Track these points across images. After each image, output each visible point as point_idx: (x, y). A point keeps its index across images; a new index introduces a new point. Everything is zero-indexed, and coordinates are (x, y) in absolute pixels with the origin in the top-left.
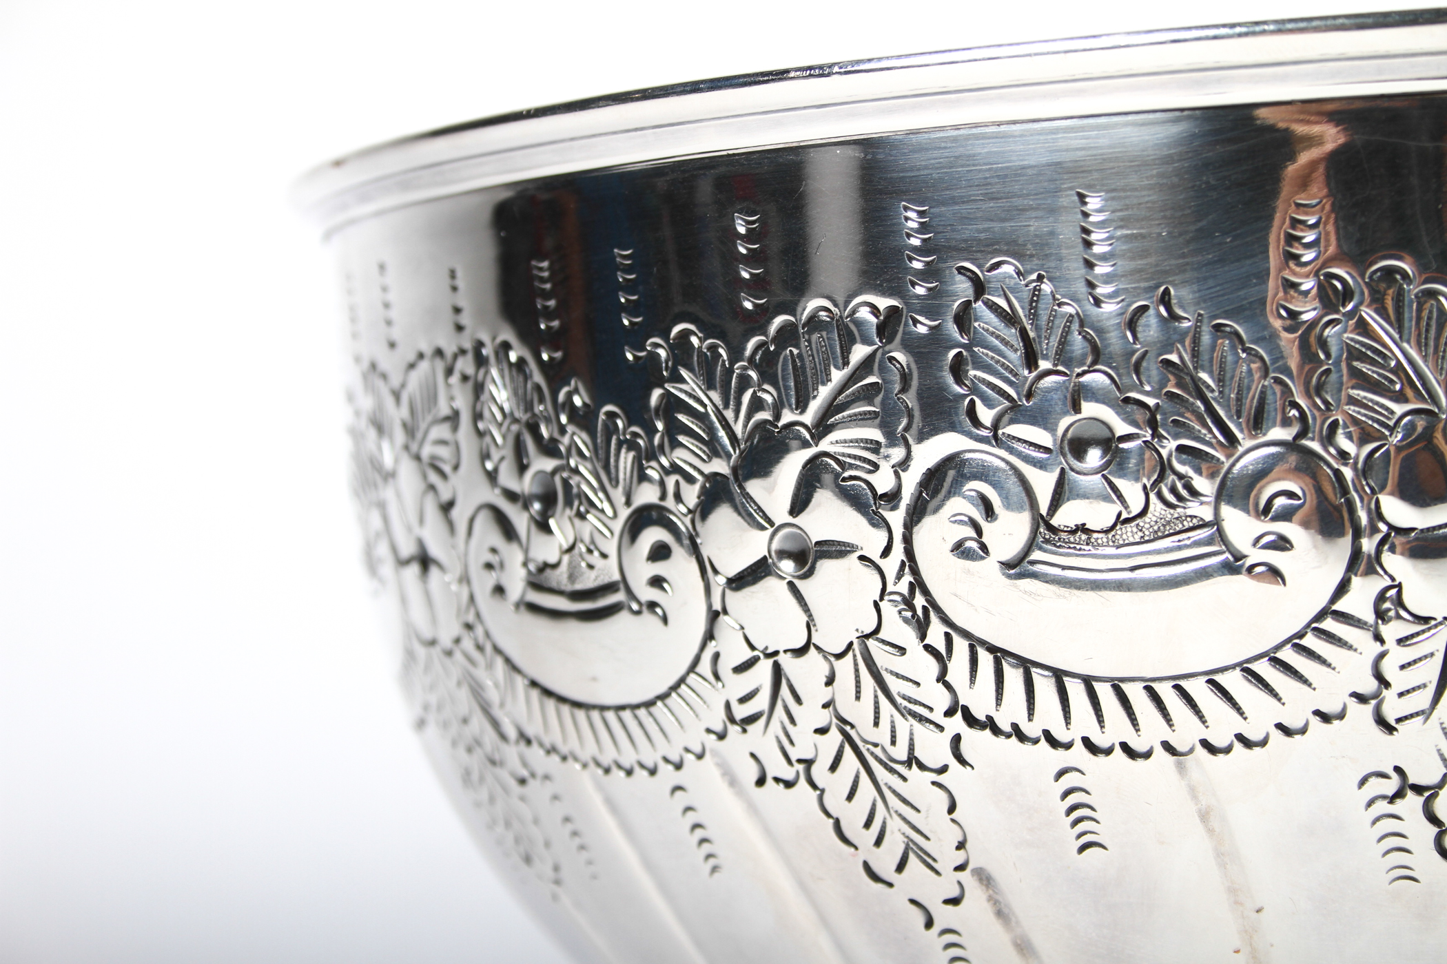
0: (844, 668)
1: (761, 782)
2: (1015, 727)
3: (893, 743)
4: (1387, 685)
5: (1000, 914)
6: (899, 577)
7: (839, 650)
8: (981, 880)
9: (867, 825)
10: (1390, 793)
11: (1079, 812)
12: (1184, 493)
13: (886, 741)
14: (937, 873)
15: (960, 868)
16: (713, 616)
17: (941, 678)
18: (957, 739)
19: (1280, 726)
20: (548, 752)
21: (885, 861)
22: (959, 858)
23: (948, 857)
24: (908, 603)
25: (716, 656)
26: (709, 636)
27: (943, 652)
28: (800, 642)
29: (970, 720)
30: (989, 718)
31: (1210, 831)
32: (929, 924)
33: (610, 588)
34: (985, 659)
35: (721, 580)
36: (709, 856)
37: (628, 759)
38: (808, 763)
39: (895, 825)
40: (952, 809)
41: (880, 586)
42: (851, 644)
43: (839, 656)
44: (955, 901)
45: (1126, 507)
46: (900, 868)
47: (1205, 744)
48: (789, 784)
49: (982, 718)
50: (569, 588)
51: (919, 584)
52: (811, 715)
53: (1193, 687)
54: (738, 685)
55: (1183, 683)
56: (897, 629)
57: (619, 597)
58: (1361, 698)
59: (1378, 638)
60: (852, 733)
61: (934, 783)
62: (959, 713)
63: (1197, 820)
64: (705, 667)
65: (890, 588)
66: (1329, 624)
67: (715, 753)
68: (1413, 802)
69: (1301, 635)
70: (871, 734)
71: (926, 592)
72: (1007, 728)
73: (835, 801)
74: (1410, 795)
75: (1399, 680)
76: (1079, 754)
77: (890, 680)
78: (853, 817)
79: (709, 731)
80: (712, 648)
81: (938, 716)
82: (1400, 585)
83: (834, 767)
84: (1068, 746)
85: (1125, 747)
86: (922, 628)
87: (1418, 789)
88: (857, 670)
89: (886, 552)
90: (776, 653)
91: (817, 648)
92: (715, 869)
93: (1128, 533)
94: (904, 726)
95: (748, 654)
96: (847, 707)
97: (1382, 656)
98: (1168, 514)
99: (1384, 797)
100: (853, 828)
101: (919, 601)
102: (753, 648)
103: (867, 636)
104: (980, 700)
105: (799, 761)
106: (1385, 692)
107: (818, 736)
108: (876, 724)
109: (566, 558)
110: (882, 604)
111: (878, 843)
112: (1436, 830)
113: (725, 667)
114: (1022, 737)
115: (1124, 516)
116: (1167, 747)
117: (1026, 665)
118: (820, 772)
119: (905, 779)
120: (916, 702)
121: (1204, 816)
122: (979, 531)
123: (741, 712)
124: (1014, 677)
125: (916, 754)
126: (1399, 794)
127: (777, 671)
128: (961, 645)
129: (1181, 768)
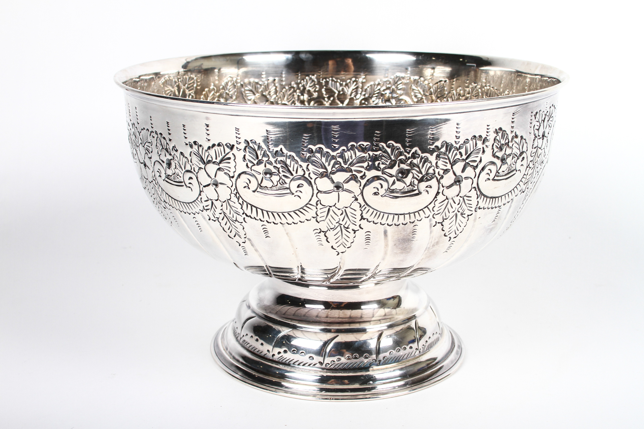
0: (224, 204)
1: (209, 219)
2: (254, 217)
3: (233, 217)
4: (318, 216)
5: (252, 245)
6: (234, 191)
7: (223, 201)
8: (249, 240)
9: (229, 229)
10: (319, 232)
11: (266, 231)
12: (284, 183)
13: (232, 217)
14: (241, 238)
15: (245, 238)
16: (201, 192)
17: (242, 208)
18: (244, 218)
19: (300, 221)
20: (170, 206)
21: (232, 235)
22: (245, 236)
23: (243, 236)
24: (236, 195)
25: (201, 198)
26: (200, 195)
27: (242, 204)
28: (217, 199)
29: (247, 215)
30: (250, 216)
31: (288, 236)
32: (240, 245)
33: (181, 182)
34: (249, 206)
35: (202, 186)
36: (200, 229)
37: (185, 211)
38: (218, 218)
39: (233, 230)
40: (243, 229)
41: (231, 192)
42: (225, 201)
43: (223, 202)
44: (244, 243)
45: (274, 184)
46: (235, 236)
47: (287, 223)
48: (215, 221)
49: (249, 215)
50: (174, 180)
51: (238, 192)
52: (218, 211)
53: (285, 214)
54: (205, 204)
55: (283, 213)
56: (234, 199)
57: (183, 184)
58: (314, 218)
59: (317, 209)
60: (226, 215)
61: (240, 225)
62: (245, 214)
63: (286, 234)
64: (199, 199)
65: (232, 192)
66: (308, 206)
67: (201, 213)
68: (322, 234)
69: (303, 207)
70: (229, 216)
71: (239, 194)
72: (253, 218)
73: (223, 225)
74: (322, 232)
75: (320, 215)
76: (265, 223)
77: (232, 207)
78: (226, 228)
79: (200, 210)
80: (200, 197)
81: (241, 214)
82: (320, 200)
83: (223, 220)
84: (263, 221)
85: (273, 222)
86: (238, 199)
87: (323, 232)
88: (227, 205)
89: (232, 186)
90: (212, 200)
91: (219, 200)
92: (201, 231)
93: (274, 188)
94: (235, 215)
95: (207, 199)
96: (225, 210)
97: (317, 211)
98: (281, 186)
99: (317, 233)
100: (226, 229)
101: (238, 195)
102: (208, 198)
103: (229, 200)
104: (248, 212)
105: (216, 218)
106: (317, 217)
107: (220, 214)
108: (230, 214)
109: (173, 175)
110: (231, 195)
111: (231, 232)
112: (326, 238)
113: (203, 200)
114: (256, 219)
115: (273, 185)
116: (281, 223)
117: (257, 208)
118: (220, 220)
119: (235, 223)
120: (237, 211)
121: (287, 234)
122: (248, 185)
123: (206, 208)
124: (254, 209)
125: (237, 219)
126: (320, 232)
127: (212, 203)
128: (245, 203)
129: (283, 226)
